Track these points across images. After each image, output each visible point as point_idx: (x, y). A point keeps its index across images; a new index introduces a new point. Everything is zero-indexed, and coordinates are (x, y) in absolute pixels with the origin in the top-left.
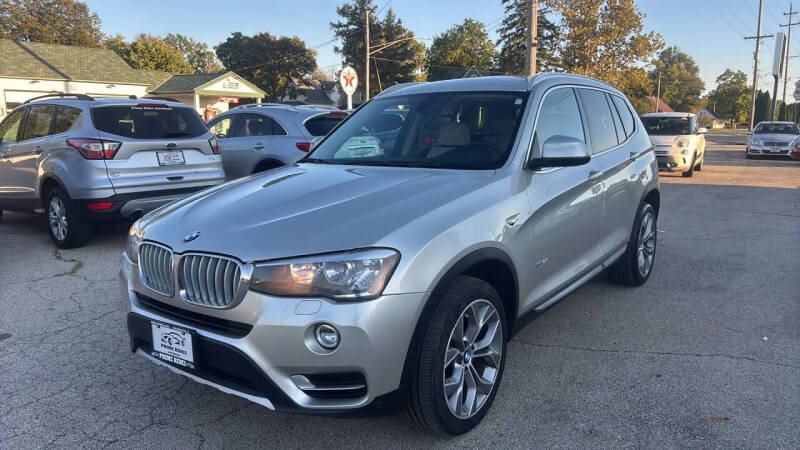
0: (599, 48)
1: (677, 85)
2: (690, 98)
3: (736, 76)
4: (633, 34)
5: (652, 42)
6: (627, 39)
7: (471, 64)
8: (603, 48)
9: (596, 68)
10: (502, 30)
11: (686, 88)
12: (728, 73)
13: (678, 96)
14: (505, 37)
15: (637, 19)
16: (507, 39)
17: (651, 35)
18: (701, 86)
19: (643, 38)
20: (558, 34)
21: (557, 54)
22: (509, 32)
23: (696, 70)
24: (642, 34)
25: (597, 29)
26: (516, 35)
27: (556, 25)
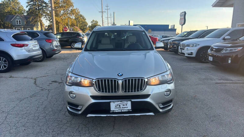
0: (61, 11)
1: (81, 23)
2: (84, 27)
3: (96, 22)
4: (71, 8)
5: (76, 11)
6: (70, 10)
7: (16, 13)
8: (63, 11)
9: (61, 17)
10: (28, 3)
11: (83, 24)
12: (93, 21)
13: (82, 27)
14: (29, 5)
15: (72, 4)
16: (30, 6)
17: (76, 9)
18: (87, 24)
19: (75, 10)
20: (48, 6)
21: (49, 12)
22: (31, 3)
23: (85, 19)
24: (74, 8)
25: (60, 6)
26: (33, 5)
27: (47, 3)
